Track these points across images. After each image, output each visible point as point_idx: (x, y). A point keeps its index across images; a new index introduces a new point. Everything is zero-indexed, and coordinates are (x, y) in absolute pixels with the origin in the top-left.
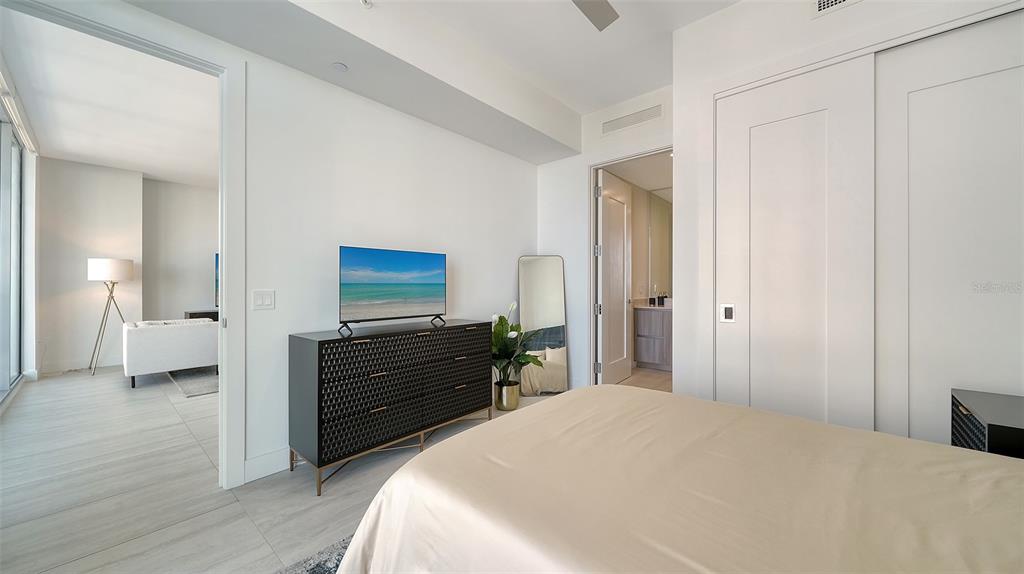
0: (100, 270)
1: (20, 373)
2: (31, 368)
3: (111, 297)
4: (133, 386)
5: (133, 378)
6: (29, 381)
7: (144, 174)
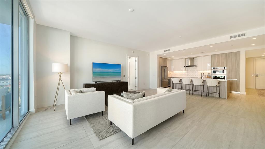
0: (56, 68)
1: (28, 111)
2: (32, 109)
3: (60, 79)
4: (71, 124)
5: (70, 120)
6: (32, 114)
7: (70, 32)
